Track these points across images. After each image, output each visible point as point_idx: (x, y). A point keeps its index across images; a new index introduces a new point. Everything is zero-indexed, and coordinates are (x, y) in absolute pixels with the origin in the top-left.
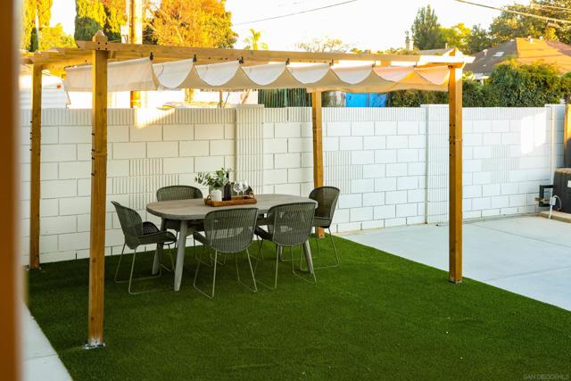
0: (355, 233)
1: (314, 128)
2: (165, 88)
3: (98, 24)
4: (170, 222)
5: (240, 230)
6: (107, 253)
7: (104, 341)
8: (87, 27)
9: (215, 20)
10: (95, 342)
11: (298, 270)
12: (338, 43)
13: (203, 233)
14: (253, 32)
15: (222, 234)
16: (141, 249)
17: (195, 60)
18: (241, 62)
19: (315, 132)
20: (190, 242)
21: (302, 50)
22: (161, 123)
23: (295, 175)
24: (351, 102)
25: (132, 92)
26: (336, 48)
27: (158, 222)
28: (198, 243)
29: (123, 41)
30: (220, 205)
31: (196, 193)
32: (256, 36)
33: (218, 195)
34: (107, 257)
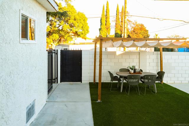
0: (172, 84)
1: (160, 57)
2: (115, 47)
3: (119, 34)
4: (121, 77)
5: (137, 80)
6: (102, 82)
7: (101, 101)
8: (117, 35)
9: (144, 32)
10: (99, 101)
11: (152, 91)
12: (178, 36)
13: (127, 80)
14: (156, 34)
15: (132, 80)
16: (114, 82)
17: (122, 41)
18: (134, 41)
19: (160, 58)
20: (125, 81)
21: (168, 38)
22: (122, 55)
23: (155, 68)
24: (180, 51)
25: (106, 48)
26: (178, 37)
27: (119, 77)
28: (126, 82)
29: (122, 37)
30: (132, 74)
31: (129, 71)
32: (157, 35)
33: (132, 71)
34: (102, 83)
